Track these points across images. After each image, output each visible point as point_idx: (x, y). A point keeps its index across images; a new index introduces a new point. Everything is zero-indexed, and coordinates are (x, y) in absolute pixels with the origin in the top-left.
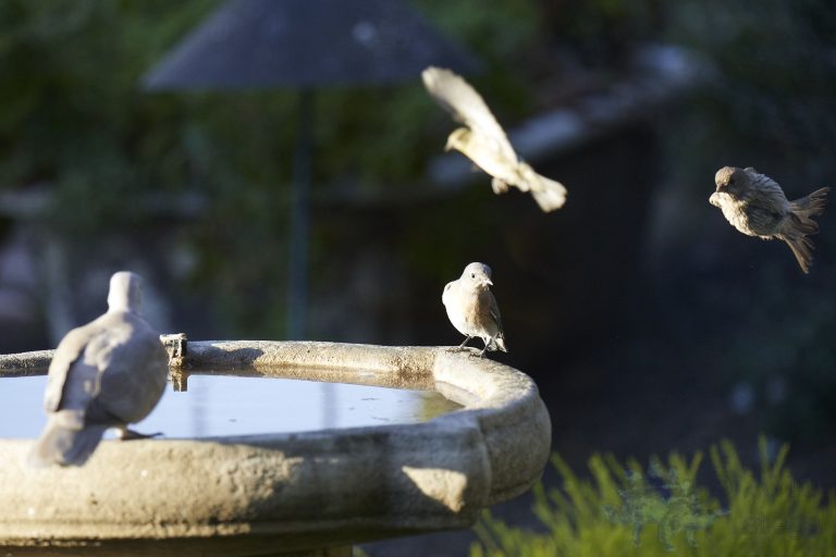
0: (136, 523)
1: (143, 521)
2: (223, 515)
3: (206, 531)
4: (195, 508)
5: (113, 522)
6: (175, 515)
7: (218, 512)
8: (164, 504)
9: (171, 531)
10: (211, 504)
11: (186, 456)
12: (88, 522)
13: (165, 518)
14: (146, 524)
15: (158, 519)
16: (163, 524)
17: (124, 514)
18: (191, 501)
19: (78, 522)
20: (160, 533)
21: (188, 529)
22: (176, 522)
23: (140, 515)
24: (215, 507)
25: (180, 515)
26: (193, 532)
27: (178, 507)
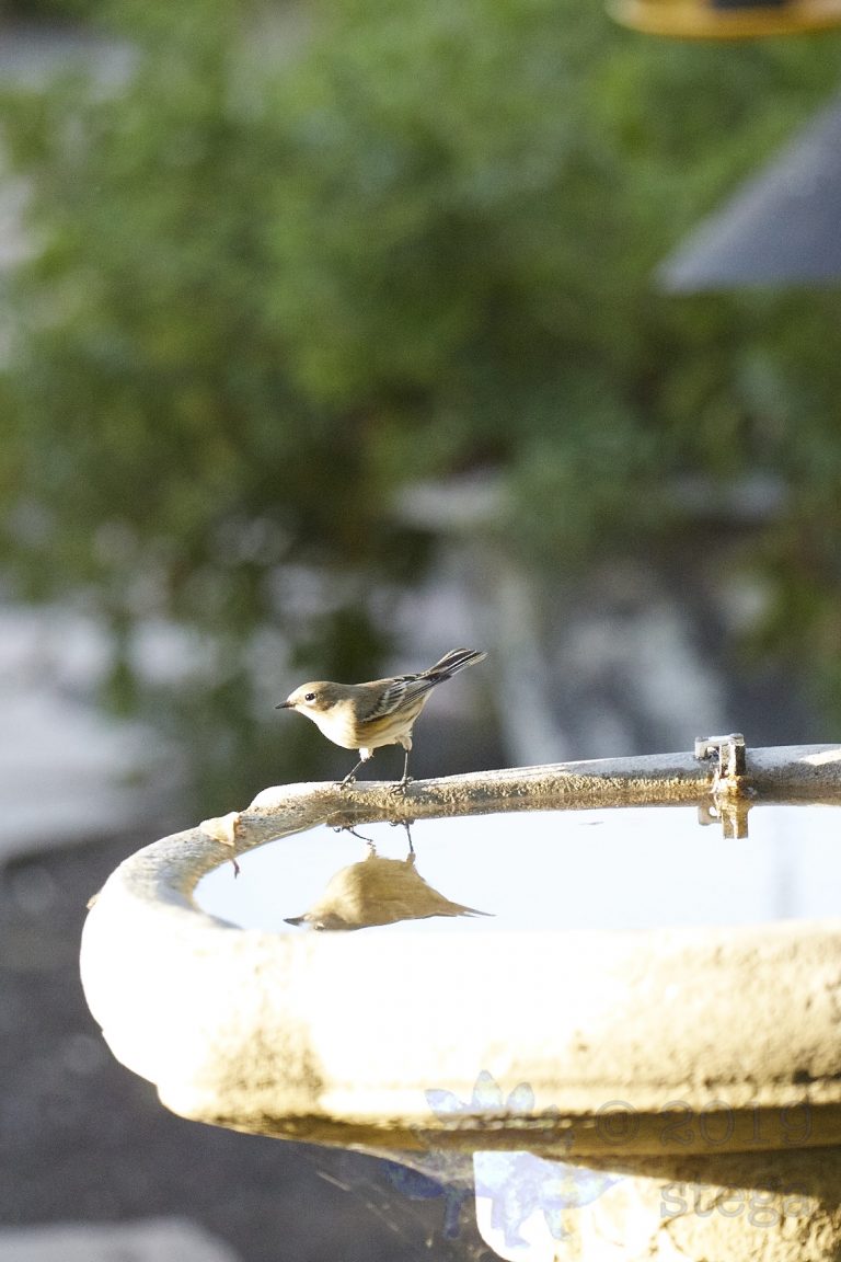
0: (659, 1084)
1: (673, 1079)
2: (818, 1068)
3: (789, 1095)
4: (768, 1053)
5: (618, 1083)
6: (730, 1068)
7: (810, 1060)
8: (710, 1047)
9: (728, 1097)
10: (796, 1046)
11: (747, 959)
12: (572, 1084)
13: (713, 1074)
14: (678, 1084)
15: (700, 1076)
16: (709, 1083)
17: (636, 1068)
18: (761, 1039)
19: (554, 1084)
20: (702, 1100)
21: (756, 1093)
22: (733, 1081)
23: (667, 1068)
24: (803, 1051)
25: (741, 1067)
26: (766, 1097)
27: (736, 1054)
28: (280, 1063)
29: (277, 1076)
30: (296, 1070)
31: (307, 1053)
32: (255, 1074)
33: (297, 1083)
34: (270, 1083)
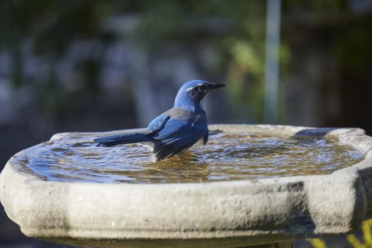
0: (170, 231)
1: (175, 229)
2: (218, 227)
3: (209, 235)
4: (203, 222)
5: (158, 230)
6: (192, 226)
7: (216, 224)
8: (186, 220)
9: (190, 235)
10: (212, 220)
11: (198, 194)
12: (144, 230)
13: (187, 228)
14: (176, 231)
15: (183, 229)
16: (185, 231)
17: (164, 226)
18: (201, 218)
19: (138, 230)
20: (184, 236)
21: (199, 234)
22: (193, 230)
23: (174, 226)
24: (214, 222)
25: (195, 226)
26: (202, 235)
27: (194, 222)
28: (56, 221)
29: (55, 225)
30: (61, 223)
31: (65, 218)
32: (49, 224)
33: (62, 227)
34: (54, 227)
